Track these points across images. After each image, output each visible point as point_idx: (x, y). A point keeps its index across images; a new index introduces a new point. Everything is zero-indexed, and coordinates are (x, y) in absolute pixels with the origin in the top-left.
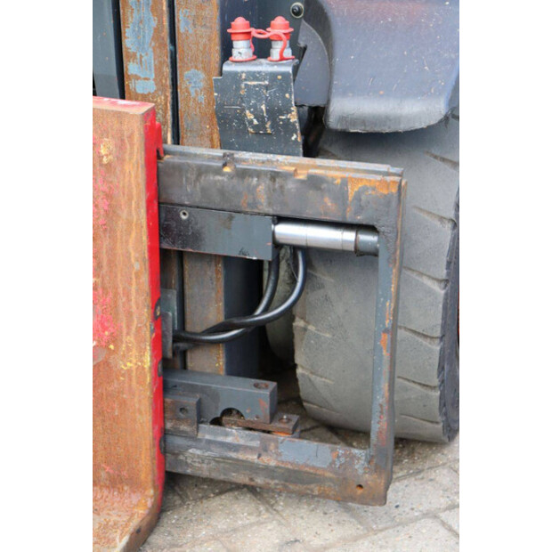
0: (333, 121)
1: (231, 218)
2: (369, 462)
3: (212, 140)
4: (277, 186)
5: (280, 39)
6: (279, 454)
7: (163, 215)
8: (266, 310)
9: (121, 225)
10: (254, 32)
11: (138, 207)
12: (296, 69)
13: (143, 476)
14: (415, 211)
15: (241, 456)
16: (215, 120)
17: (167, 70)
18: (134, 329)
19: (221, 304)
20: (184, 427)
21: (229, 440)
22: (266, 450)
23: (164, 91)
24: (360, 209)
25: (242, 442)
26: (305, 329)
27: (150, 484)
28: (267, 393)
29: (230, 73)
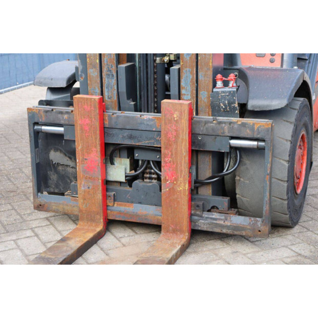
0: (250, 107)
1: (215, 138)
2: (263, 222)
3: (209, 114)
4: (231, 126)
5: (232, 80)
6: (231, 221)
7: (193, 138)
8: (227, 170)
9: (180, 140)
10: (224, 78)
11: (186, 133)
12: (237, 89)
13: (184, 228)
14: (278, 138)
15: (218, 222)
16: (210, 107)
17: (195, 92)
18: (183, 176)
19: (211, 170)
20: (198, 213)
21: (214, 217)
22: (226, 220)
23: (193, 98)
24: (259, 133)
25: (218, 217)
26: (240, 180)
27: (187, 231)
28: (227, 200)
29: (215, 92)
